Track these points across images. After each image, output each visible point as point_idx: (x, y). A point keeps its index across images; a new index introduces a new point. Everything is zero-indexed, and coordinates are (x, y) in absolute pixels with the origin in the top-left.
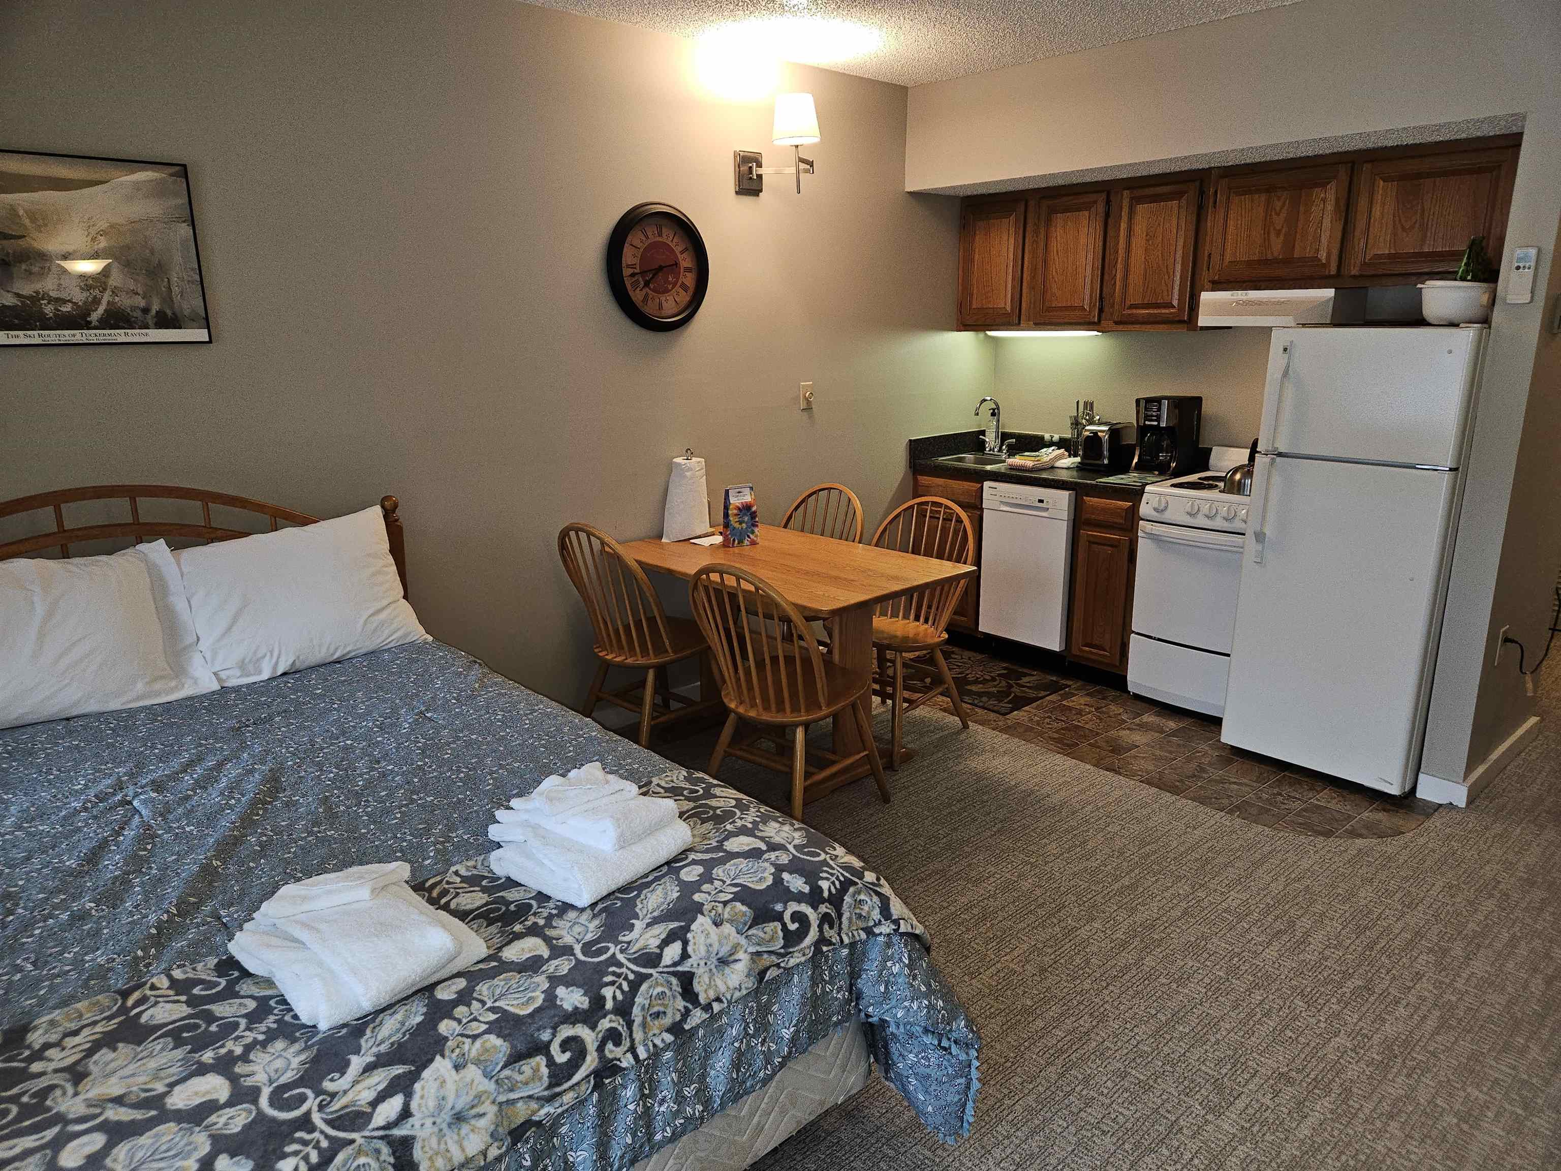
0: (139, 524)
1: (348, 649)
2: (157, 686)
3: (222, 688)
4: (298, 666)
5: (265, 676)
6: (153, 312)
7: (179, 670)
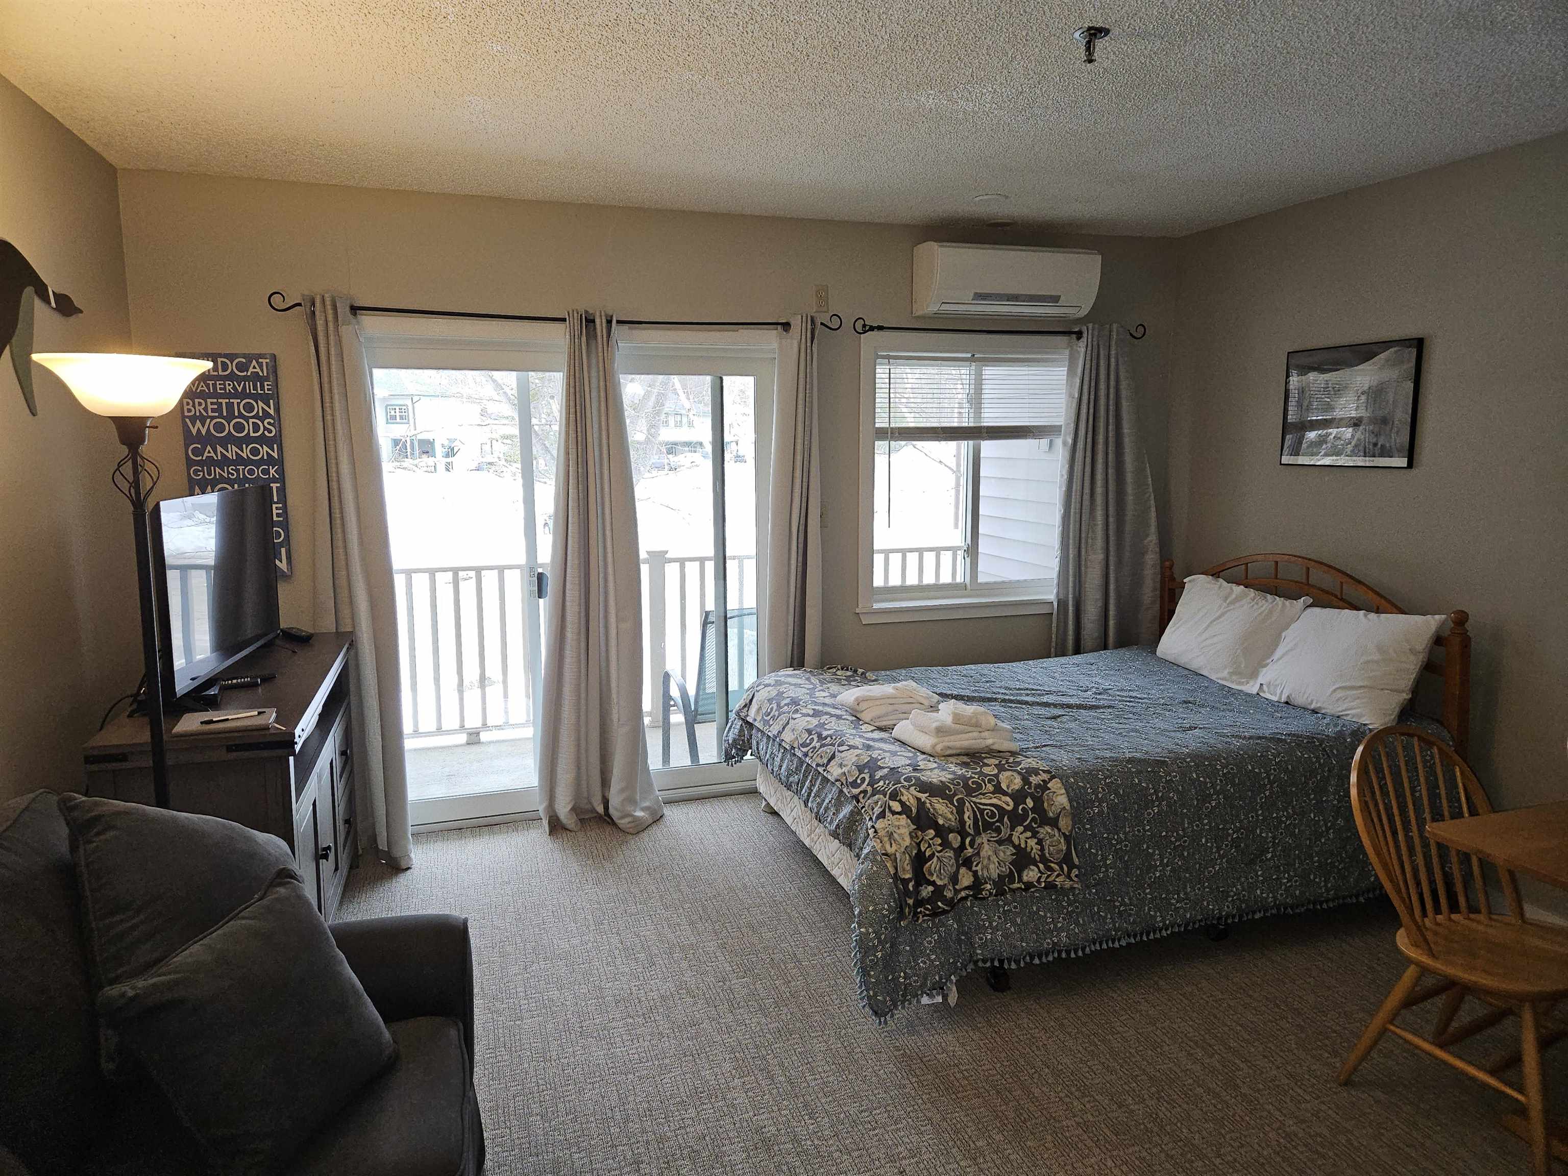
0: (1308, 584)
1: (1318, 705)
2: (1234, 677)
3: (1258, 694)
4: (1292, 702)
5: (1275, 699)
6: (1379, 446)
7: (1254, 675)
